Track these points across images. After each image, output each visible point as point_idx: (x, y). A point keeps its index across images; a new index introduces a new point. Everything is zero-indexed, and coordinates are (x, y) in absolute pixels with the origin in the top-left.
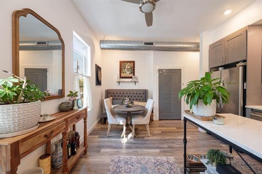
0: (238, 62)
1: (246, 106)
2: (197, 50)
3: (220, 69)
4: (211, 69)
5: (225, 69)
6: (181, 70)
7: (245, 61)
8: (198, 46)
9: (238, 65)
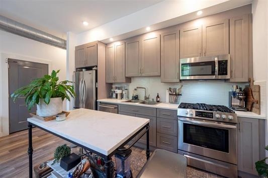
0: (94, 67)
1: (97, 101)
2: (65, 48)
3: (84, 70)
4: (77, 69)
5: (87, 70)
6: (48, 65)
7: (97, 67)
8: (65, 44)
9: (93, 69)
